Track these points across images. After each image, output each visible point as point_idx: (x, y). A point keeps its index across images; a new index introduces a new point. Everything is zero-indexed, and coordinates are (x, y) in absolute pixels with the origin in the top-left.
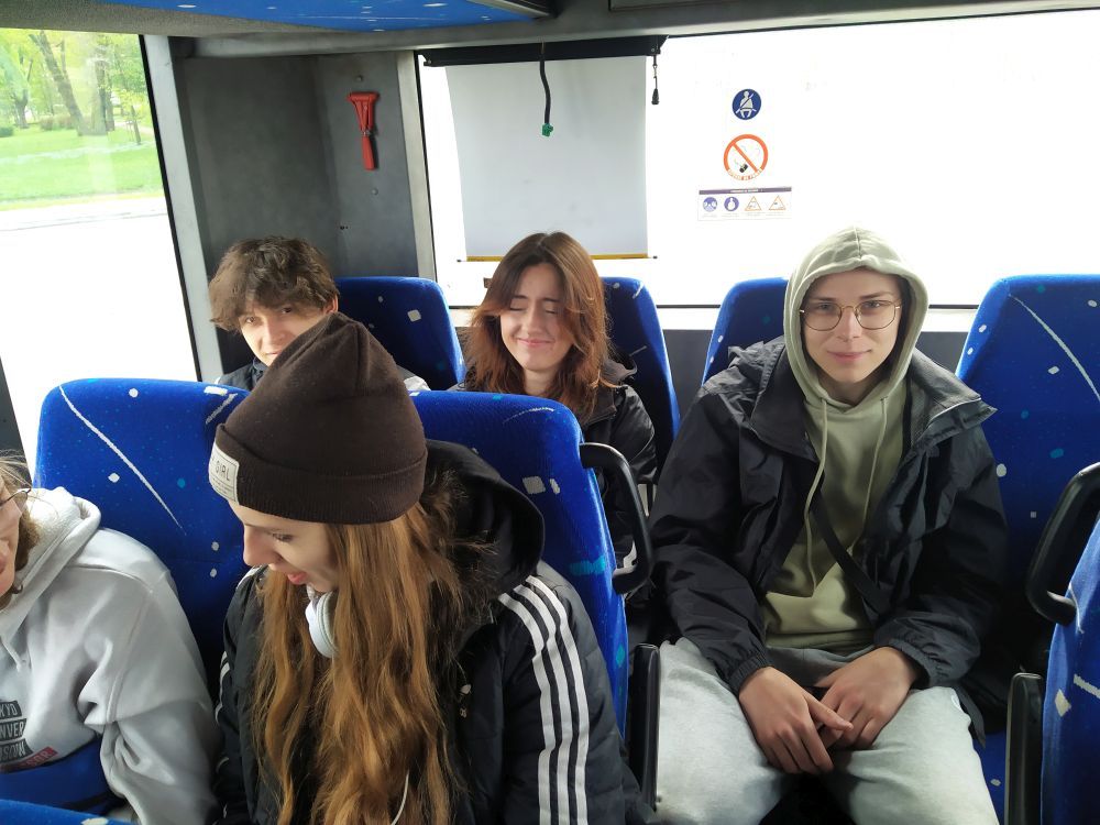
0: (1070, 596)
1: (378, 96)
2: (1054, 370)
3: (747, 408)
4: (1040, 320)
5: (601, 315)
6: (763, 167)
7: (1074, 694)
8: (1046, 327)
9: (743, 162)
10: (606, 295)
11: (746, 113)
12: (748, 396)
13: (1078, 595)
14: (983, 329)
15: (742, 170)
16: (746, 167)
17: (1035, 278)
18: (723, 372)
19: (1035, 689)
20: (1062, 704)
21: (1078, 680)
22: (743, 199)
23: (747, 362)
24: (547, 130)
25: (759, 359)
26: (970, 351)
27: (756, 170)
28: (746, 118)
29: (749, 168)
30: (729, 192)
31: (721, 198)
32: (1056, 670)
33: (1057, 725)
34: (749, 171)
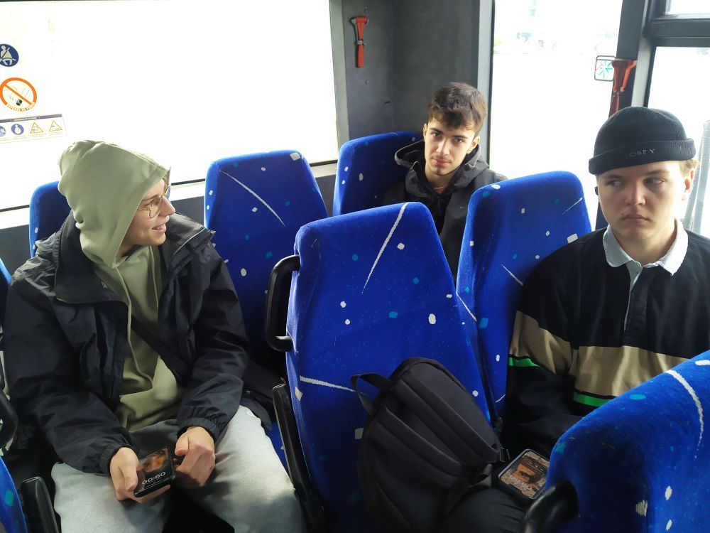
0: (288, 335)
2: (255, 210)
4: (240, 183)
6: (35, 100)
7: (303, 386)
8: (244, 186)
9: (17, 98)
11: (8, 62)
12: (50, 272)
13: (291, 333)
14: (211, 193)
15: (18, 104)
16: (21, 102)
17: (231, 159)
19: (284, 392)
20: (298, 394)
21: (302, 379)
22: (27, 125)
26: (208, 207)
27: (30, 104)
28: (9, 65)
29: (24, 102)
30: (13, 120)
31: (8, 126)
32: (292, 377)
33: (299, 406)
34: (24, 104)
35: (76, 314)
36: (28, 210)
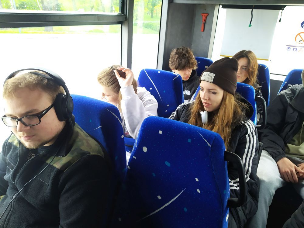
1: (208, 14)
3: (291, 99)
5: (256, 72)
10: (258, 67)
12: (292, 96)
16: (301, 40)
18: (286, 90)
23: (293, 88)
24: (250, 26)
25: (296, 88)
29: (302, 41)
30: (295, 46)
31: (292, 48)
34: (302, 42)
35: (293, 113)
36: (286, 77)
